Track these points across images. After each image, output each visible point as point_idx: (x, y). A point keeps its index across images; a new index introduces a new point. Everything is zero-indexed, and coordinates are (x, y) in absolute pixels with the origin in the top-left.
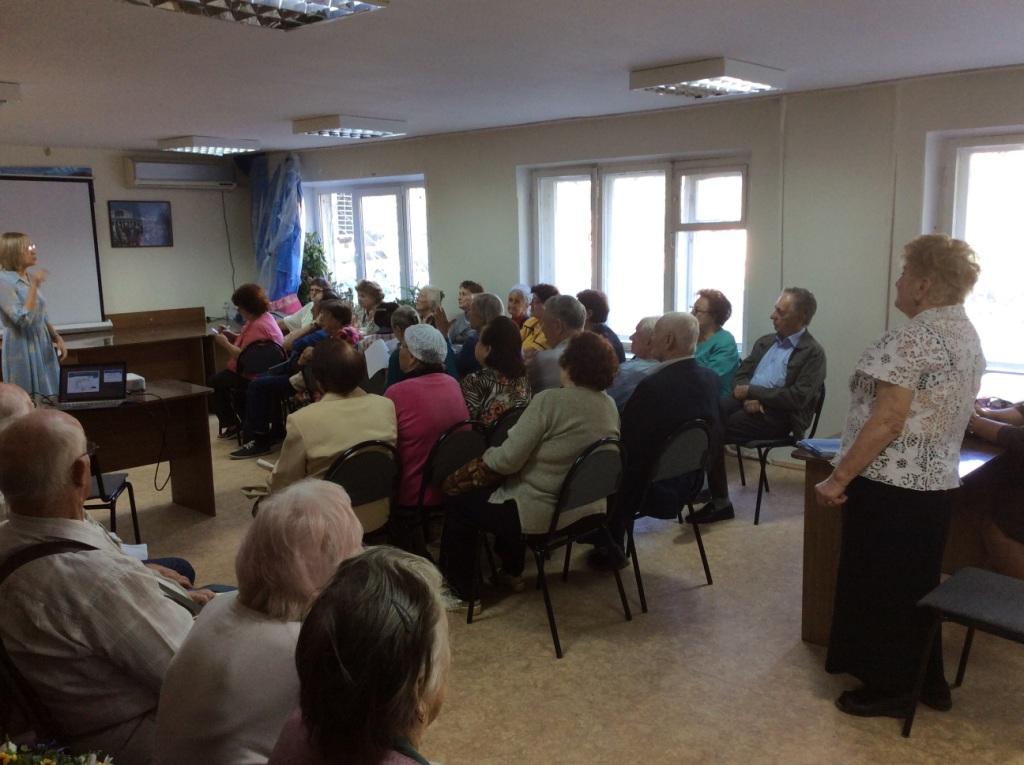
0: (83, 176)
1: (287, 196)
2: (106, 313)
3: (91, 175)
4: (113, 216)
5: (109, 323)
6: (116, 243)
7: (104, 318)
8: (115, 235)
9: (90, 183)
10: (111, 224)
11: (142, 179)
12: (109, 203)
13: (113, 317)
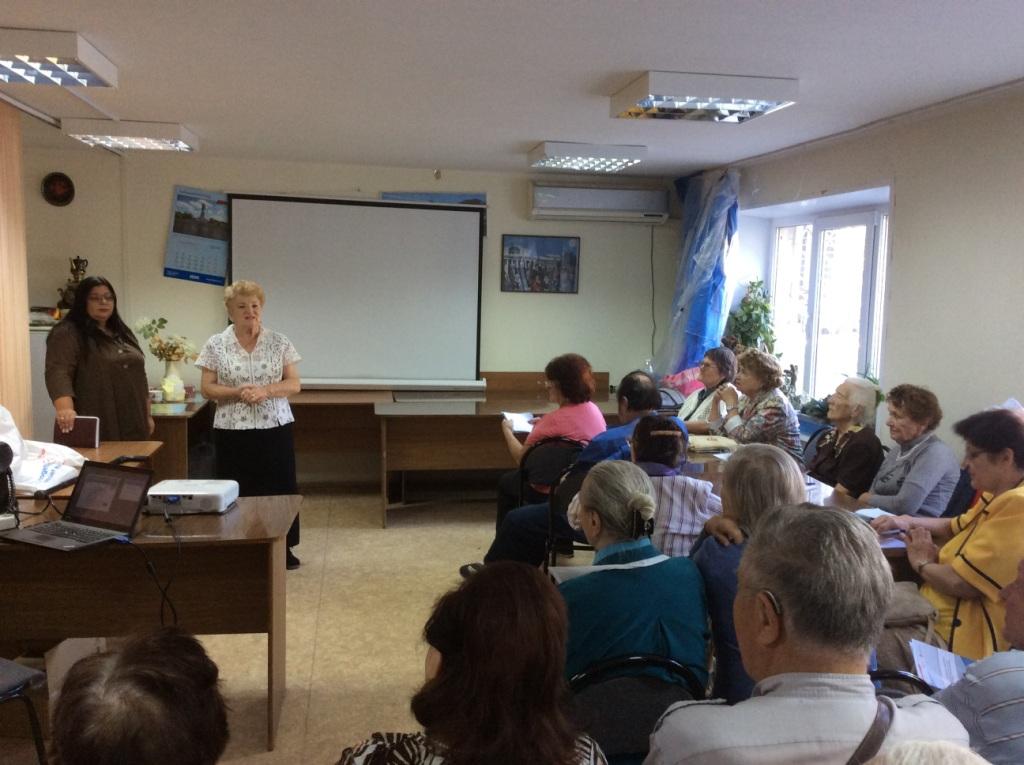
0: (475, 205)
1: (710, 229)
2: (482, 370)
3: (485, 204)
4: (506, 253)
5: (483, 383)
6: (508, 286)
7: (479, 376)
8: (506, 276)
9: (482, 212)
10: (503, 262)
11: (542, 208)
12: (504, 236)
13: (490, 376)
